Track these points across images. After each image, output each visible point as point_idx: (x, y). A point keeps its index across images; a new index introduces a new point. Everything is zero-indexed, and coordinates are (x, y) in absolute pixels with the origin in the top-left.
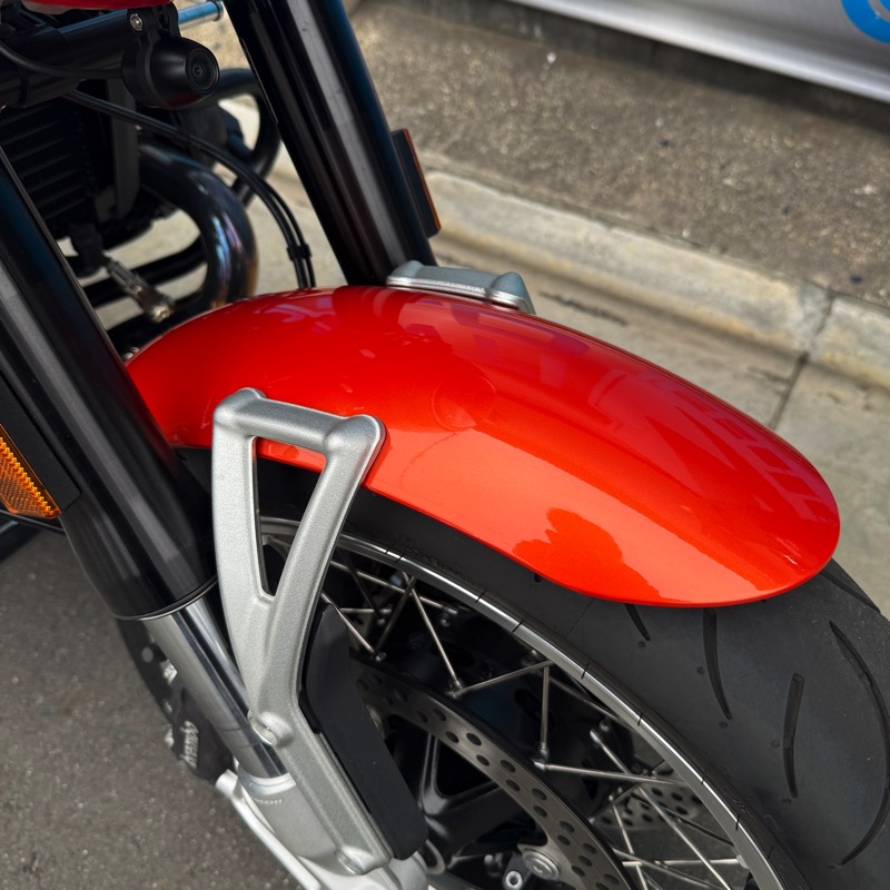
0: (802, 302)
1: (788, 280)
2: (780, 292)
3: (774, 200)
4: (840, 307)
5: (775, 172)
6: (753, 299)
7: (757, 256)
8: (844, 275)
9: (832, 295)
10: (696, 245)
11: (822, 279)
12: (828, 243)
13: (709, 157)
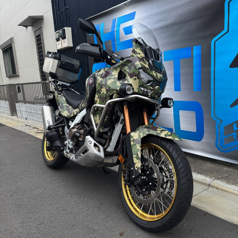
0: (210, 179)
1: (209, 178)
2: (208, 178)
3: (210, 171)
4: (215, 180)
5: (211, 168)
6: (203, 179)
7: (206, 175)
8: (217, 178)
9: (214, 180)
10: (197, 174)
11: (213, 178)
12: (216, 175)
13: (202, 166)
